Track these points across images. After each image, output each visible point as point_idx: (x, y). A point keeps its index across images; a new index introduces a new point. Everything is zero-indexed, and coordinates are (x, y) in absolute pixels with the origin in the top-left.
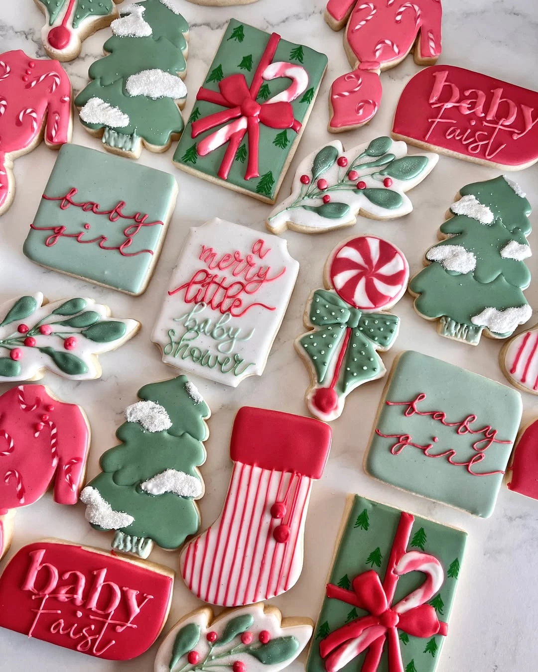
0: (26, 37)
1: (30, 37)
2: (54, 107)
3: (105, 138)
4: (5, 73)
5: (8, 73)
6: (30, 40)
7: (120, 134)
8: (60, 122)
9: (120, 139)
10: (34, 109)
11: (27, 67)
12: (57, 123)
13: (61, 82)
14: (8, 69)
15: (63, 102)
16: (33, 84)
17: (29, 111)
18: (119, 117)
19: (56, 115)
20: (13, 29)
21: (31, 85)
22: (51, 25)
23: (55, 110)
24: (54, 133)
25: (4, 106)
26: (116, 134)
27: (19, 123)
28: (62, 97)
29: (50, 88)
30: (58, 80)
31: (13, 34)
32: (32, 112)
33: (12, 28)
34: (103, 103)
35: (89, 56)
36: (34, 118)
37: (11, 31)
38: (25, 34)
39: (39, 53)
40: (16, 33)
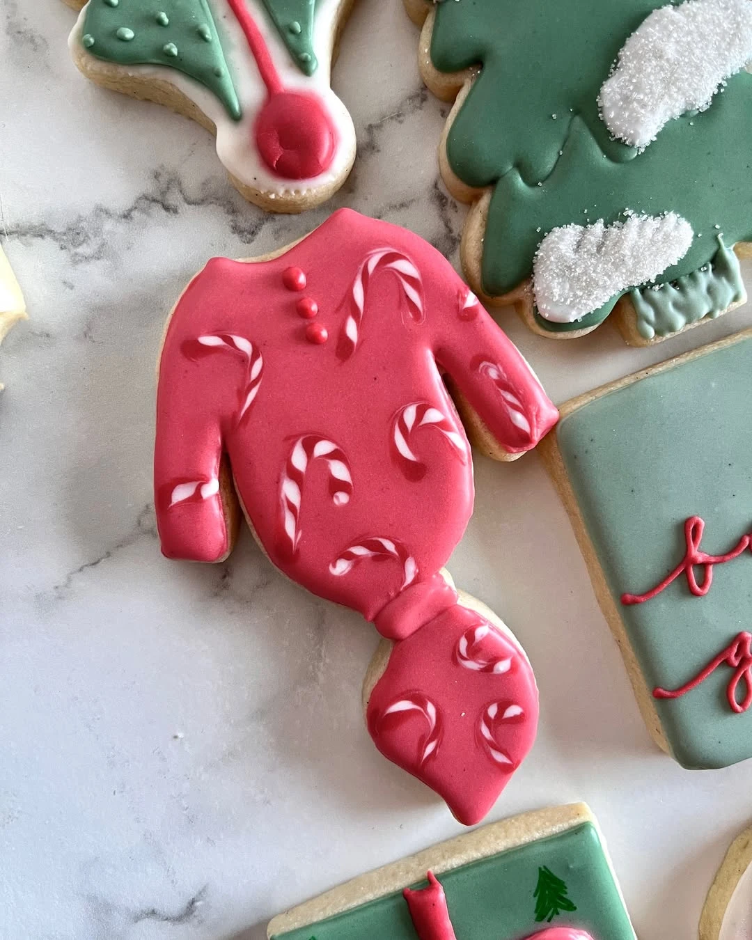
0: (167, 208)
1: (174, 198)
2: (464, 352)
3: (648, 322)
4: (245, 363)
5: (255, 355)
6: (185, 208)
7: (684, 280)
8: (509, 378)
9: (692, 293)
10: (420, 399)
11: (286, 297)
12: (507, 388)
13: (419, 265)
14: (244, 345)
15: (470, 314)
16: (352, 330)
17: (410, 416)
18: (660, 237)
19: (487, 368)
20: (107, 212)
21: (348, 342)
22: (235, 118)
23: (469, 357)
24: (520, 420)
25: (334, 455)
26: (673, 291)
27: (414, 471)
28: (457, 307)
29: (406, 305)
30: (405, 267)
31: (121, 228)
32: (421, 413)
33: (102, 212)
34: (583, 233)
35: (379, 126)
36: (437, 424)
37: (109, 225)
38: (154, 200)
39: (244, 225)
40: (127, 216)
